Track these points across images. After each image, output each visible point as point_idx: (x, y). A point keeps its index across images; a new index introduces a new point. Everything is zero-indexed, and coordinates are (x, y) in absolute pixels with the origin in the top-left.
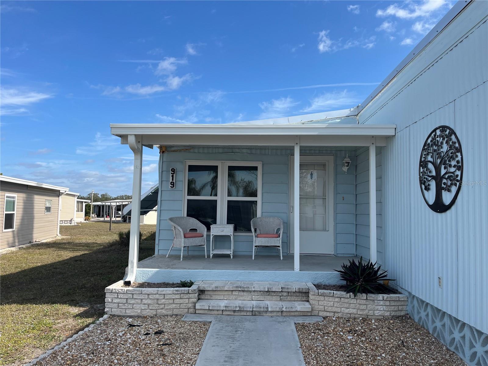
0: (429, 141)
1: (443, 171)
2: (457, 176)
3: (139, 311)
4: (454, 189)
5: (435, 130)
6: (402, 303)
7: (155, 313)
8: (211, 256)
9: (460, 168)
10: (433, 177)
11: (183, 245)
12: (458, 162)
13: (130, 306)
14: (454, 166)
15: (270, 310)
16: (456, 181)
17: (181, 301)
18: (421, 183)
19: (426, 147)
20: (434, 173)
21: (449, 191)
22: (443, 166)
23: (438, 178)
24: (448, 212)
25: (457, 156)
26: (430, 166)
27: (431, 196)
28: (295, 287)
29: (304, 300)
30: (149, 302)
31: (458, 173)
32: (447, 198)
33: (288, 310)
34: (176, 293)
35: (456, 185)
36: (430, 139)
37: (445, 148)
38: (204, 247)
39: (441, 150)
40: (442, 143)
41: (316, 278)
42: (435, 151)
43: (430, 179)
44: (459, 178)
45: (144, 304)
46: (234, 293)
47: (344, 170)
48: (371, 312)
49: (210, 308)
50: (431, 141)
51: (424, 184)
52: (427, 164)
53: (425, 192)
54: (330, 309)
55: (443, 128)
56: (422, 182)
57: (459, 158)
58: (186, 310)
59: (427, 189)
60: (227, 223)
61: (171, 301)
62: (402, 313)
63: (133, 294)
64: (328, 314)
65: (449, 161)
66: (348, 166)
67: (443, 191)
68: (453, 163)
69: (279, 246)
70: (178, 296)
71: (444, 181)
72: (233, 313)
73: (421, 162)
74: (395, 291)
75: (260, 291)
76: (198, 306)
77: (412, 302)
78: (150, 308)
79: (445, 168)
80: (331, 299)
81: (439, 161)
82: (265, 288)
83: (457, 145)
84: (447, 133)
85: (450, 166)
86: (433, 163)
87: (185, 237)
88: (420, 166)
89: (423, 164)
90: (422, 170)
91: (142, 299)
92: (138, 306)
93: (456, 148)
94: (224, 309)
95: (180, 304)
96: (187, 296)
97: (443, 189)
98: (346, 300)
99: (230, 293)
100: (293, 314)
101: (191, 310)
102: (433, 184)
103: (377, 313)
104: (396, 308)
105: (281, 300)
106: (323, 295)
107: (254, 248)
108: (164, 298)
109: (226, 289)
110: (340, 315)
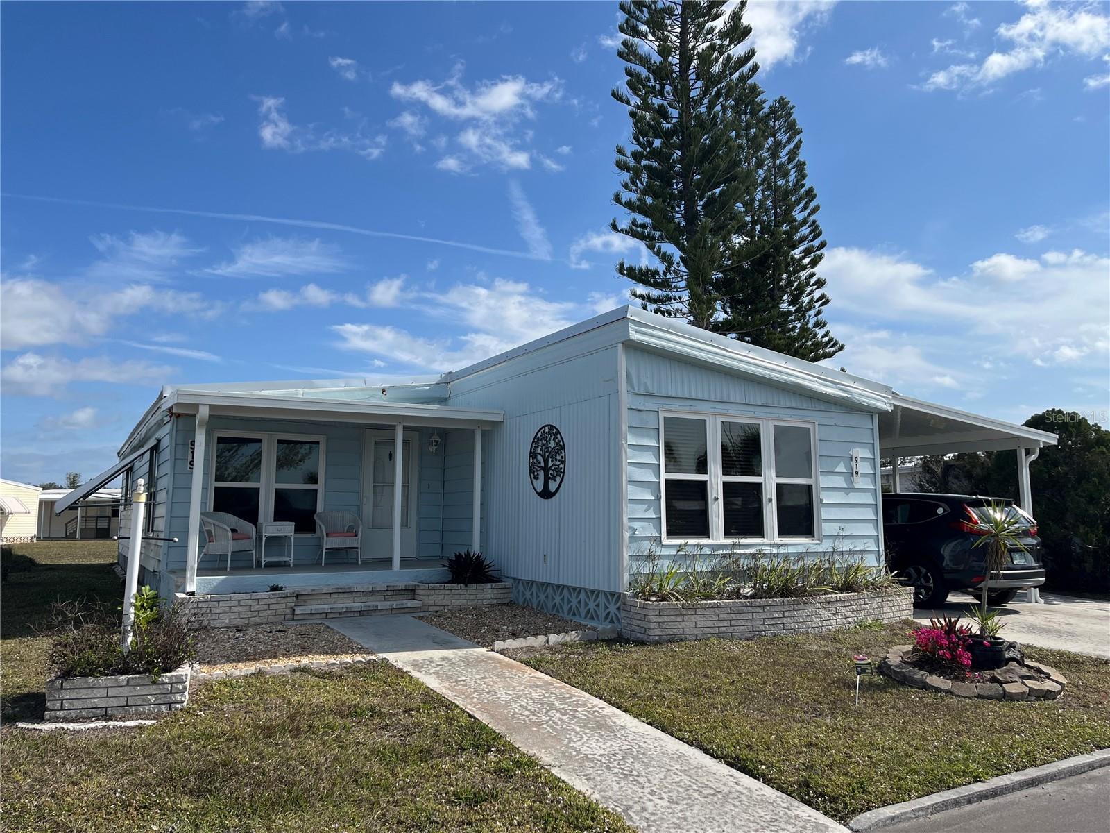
0: (539, 435)
1: (550, 464)
2: (561, 468)
3: (227, 621)
4: (558, 479)
5: (544, 427)
6: (507, 590)
7: (247, 622)
8: (263, 564)
9: (563, 462)
10: (542, 468)
11: (230, 550)
12: (562, 457)
13: (214, 617)
14: (559, 460)
15: (379, 608)
16: (560, 473)
17: (278, 606)
18: (530, 473)
19: (536, 440)
20: (542, 465)
21: (555, 480)
22: (550, 459)
23: (546, 469)
24: (553, 498)
25: (561, 453)
26: (539, 457)
27: (540, 485)
28: (401, 585)
29: (410, 598)
30: (240, 609)
31: (562, 466)
32: (553, 486)
33: (398, 607)
34: (273, 597)
35: (560, 476)
36: (540, 434)
37: (552, 444)
38: (252, 553)
39: (549, 445)
40: (550, 439)
41: (417, 576)
42: (544, 445)
43: (539, 469)
44: (562, 470)
45: (234, 612)
46: (332, 596)
47: (431, 450)
48: (479, 601)
49: (313, 612)
50: (541, 436)
51: (533, 474)
52: (537, 456)
53: (534, 480)
54: (440, 603)
55: (551, 427)
56: (531, 471)
57: (563, 454)
58: (283, 617)
59: (536, 478)
60: (275, 520)
61: (266, 607)
62: (508, 600)
63: (219, 601)
64: (438, 608)
65: (556, 456)
66: (436, 446)
67: (550, 480)
68: (558, 458)
69: (357, 548)
70: (274, 601)
71: (551, 472)
72: (338, 616)
73: (531, 452)
74: (498, 581)
75: (363, 592)
76: (298, 611)
77: (517, 587)
78: (241, 616)
79: (552, 461)
80: (441, 592)
81: (547, 454)
82: (368, 588)
83: (561, 443)
84: (554, 431)
85: (556, 460)
86: (542, 456)
87: (233, 540)
88: (530, 456)
89: (533, 455)
90: (531, 461)
91: (230, 607)
92: (226, 616)
93: (561, 446)
94: (329, 611)
95: (276, 610)
96: (284, 600)
97: (550, 478)
98: (457, 592)
99: (328, 596)
100: (403, 611)
101: (289, 617)
102: (542, 474)
103: (486, 602)
104: (502, 596)
105: (385, 600)
106: (433, 589)
107: (324, 552)
108: (258, 604)
109: (324, 591)
110: (450, 608)
